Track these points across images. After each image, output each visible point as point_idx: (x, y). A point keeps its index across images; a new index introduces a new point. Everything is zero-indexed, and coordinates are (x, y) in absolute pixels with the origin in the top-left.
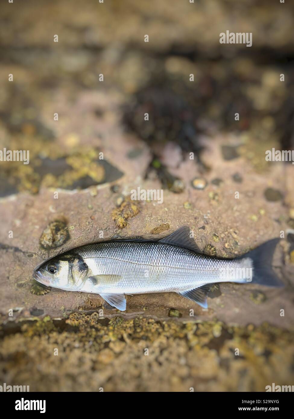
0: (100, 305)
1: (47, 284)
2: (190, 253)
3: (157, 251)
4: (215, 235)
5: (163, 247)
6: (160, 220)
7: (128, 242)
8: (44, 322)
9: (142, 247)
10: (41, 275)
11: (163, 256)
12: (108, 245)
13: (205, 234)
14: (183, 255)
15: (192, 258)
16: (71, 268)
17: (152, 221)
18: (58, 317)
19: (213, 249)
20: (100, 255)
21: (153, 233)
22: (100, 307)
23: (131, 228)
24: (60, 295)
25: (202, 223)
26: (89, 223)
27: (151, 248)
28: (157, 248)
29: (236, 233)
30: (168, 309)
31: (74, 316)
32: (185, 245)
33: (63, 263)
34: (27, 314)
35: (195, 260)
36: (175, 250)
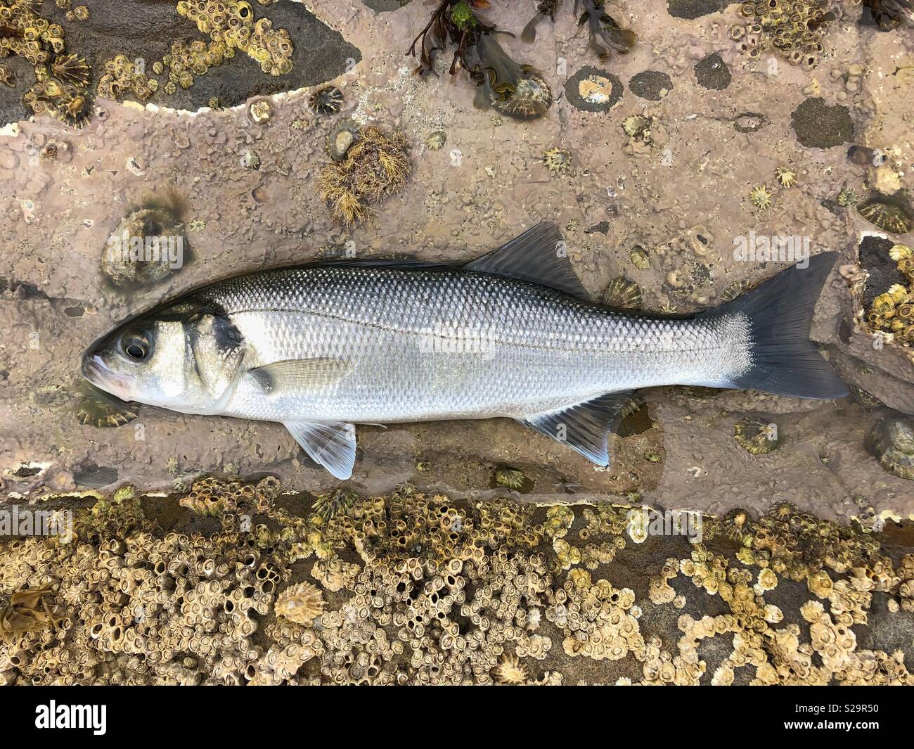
0: (287, 456)
1: (124, 395)
2: (561, 302)
3: (461, 293)
4: (638, 248)
5: (477, 282)
6: (471, 203)
7: (372, 268)
8: (114, 504)
9: (412, 282)
10: (105, 367)
11: (479, 309)
12: (308, 273)
13: (606, 246)
14: (540, 308)
15: (569, 314)
16: (192, 341)
17: (444, 208)
18: (158, 490)
19: (630, 289)
20: (283, 304)
21: (449, 244)
22: (285, 461)
23: (380, 229)
24: (167, 426)
25: (598, 214)
26: (249, 209)
27: (441, 285)
28: (459, 285)
29: (704, 241)
30: (490, 468)
31: (205, 487)
32: (546, 279)
33: (166, 327)
34: (65, 481)
35: (576, 321)
36: (515, 293)
